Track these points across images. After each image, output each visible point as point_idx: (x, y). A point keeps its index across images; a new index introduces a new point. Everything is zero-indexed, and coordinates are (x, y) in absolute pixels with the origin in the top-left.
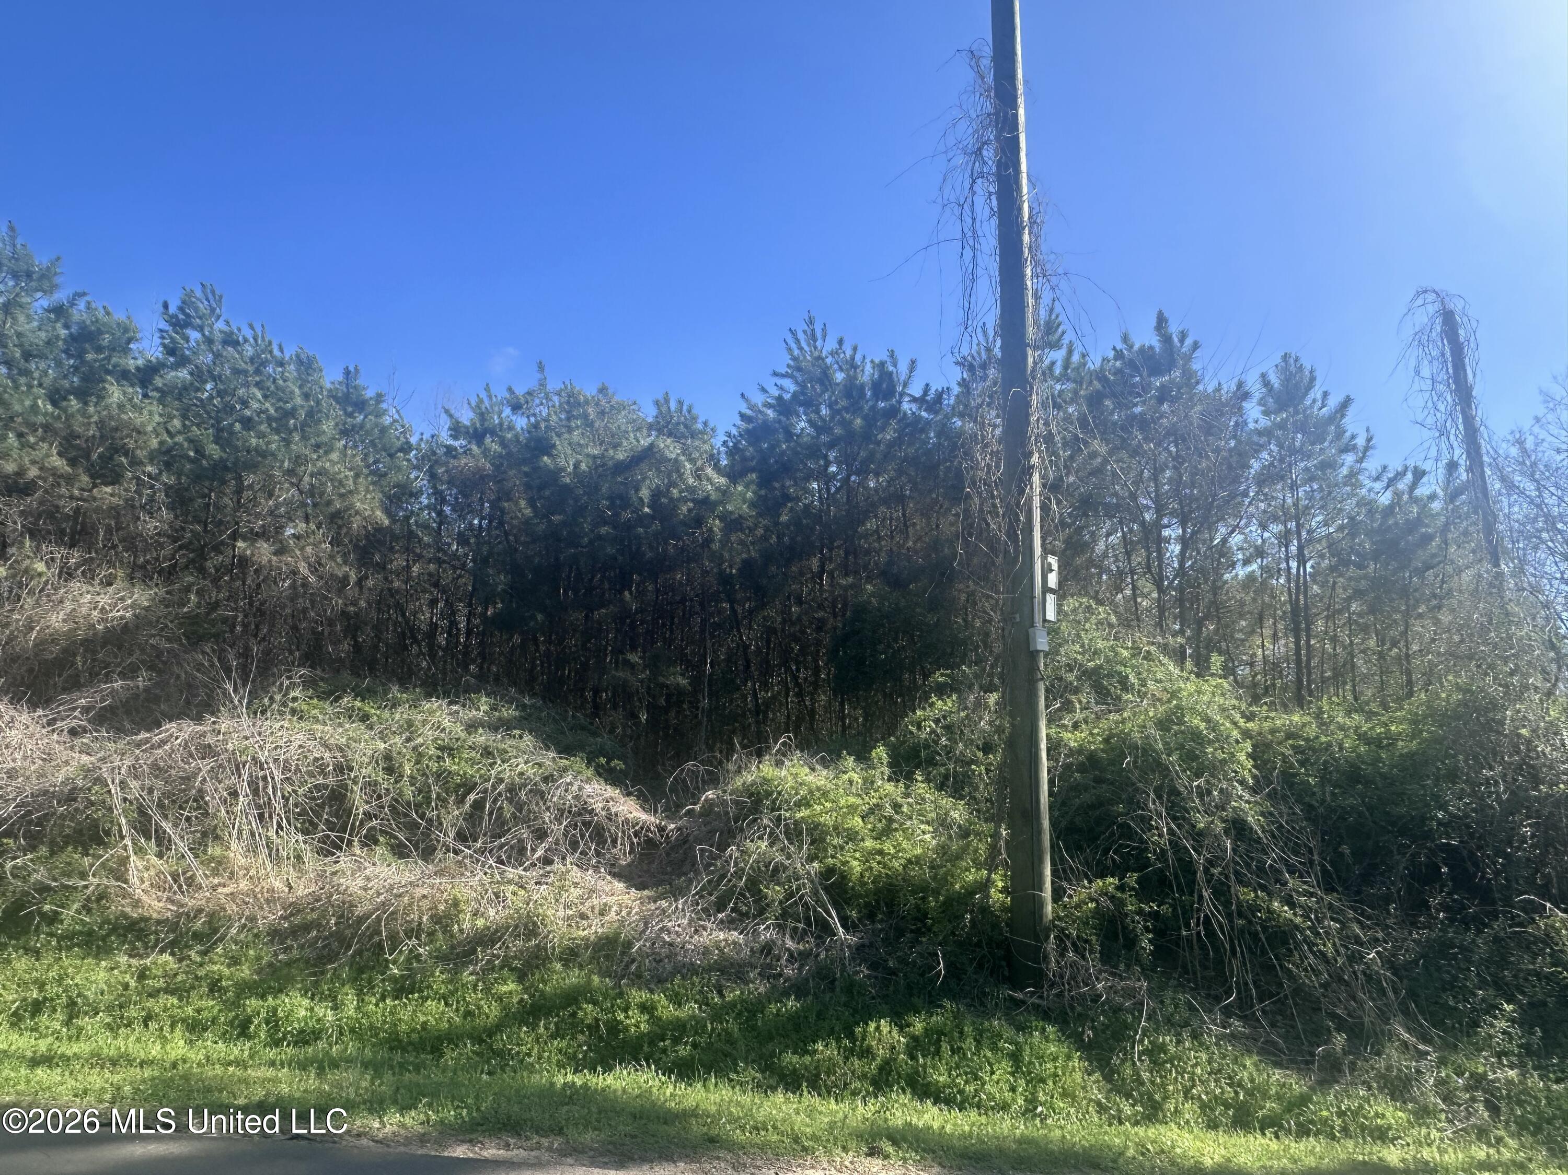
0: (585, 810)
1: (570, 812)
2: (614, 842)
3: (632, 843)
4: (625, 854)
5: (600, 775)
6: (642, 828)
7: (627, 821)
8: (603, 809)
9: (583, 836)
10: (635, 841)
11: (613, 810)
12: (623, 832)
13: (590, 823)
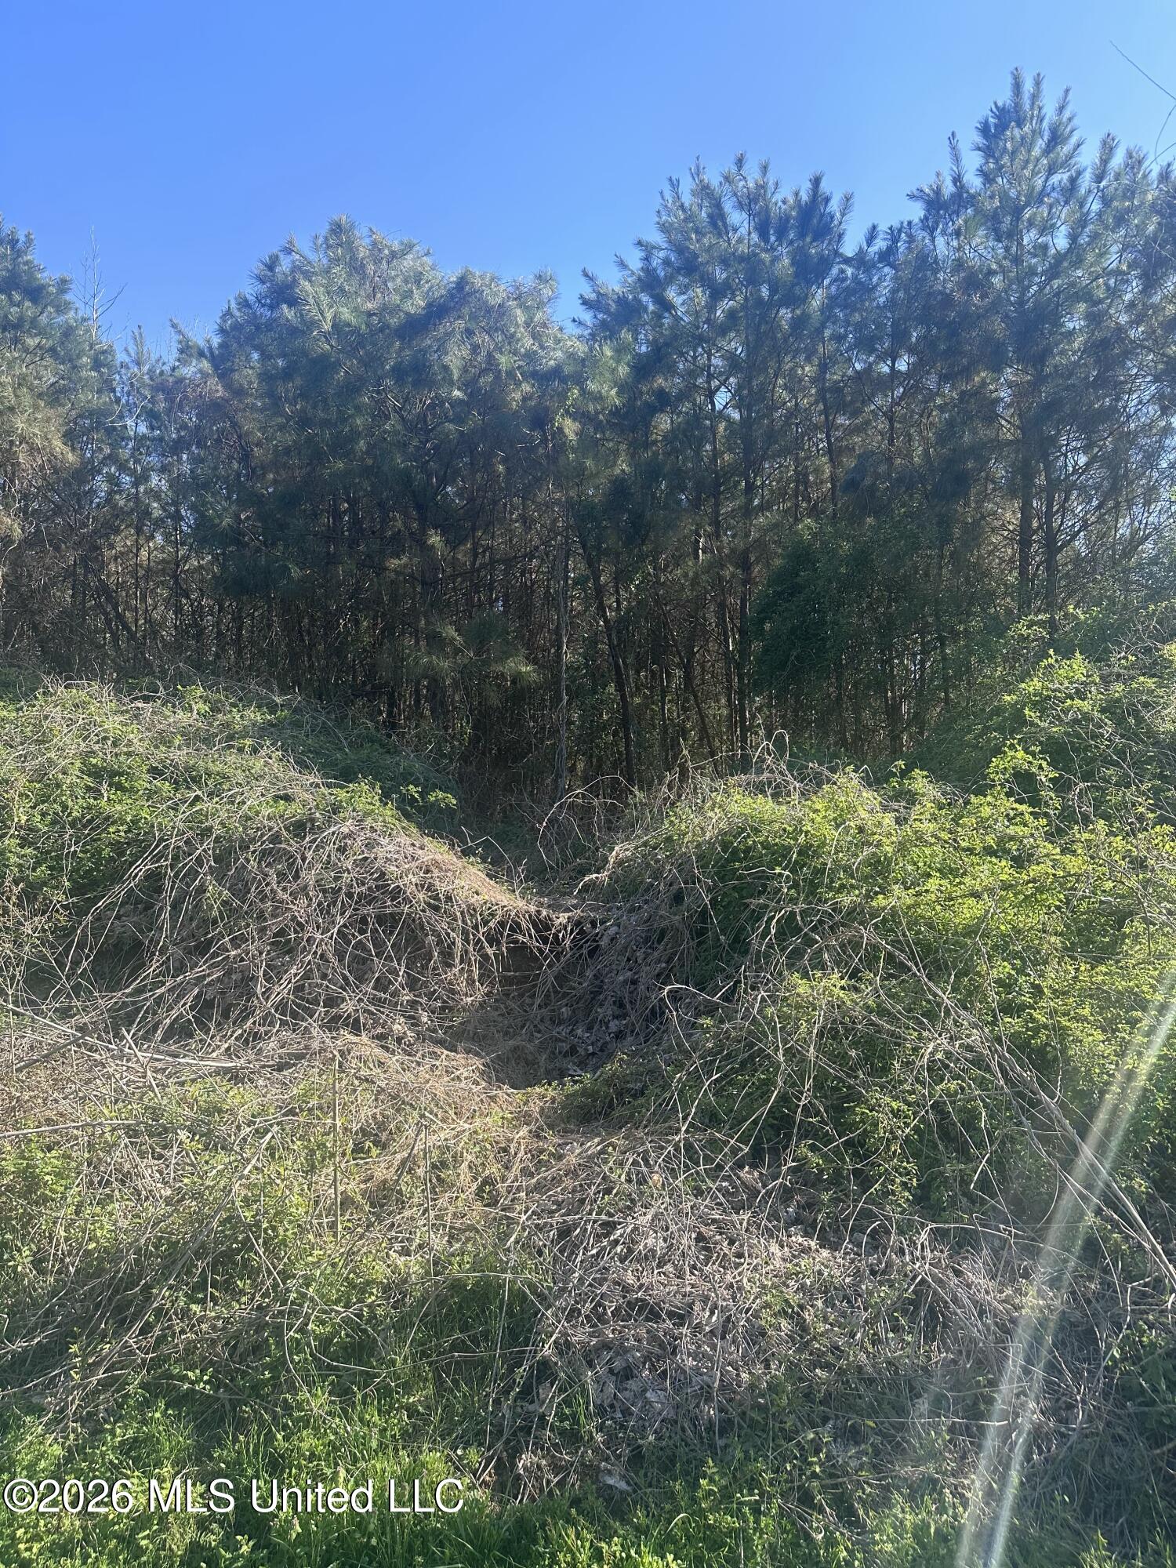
0: (383, 888)
1: (350, 895)
2: (447, 955)
3: (486, 957)
4: (471, 982)
5: (408, 816)
6: (502, 924)
7: (472, 910)
8: (420, 886)
9: (379, 945)
10: (490, 951)
11: (442, 888)
12: (465, 933)
13: (394, 918)
